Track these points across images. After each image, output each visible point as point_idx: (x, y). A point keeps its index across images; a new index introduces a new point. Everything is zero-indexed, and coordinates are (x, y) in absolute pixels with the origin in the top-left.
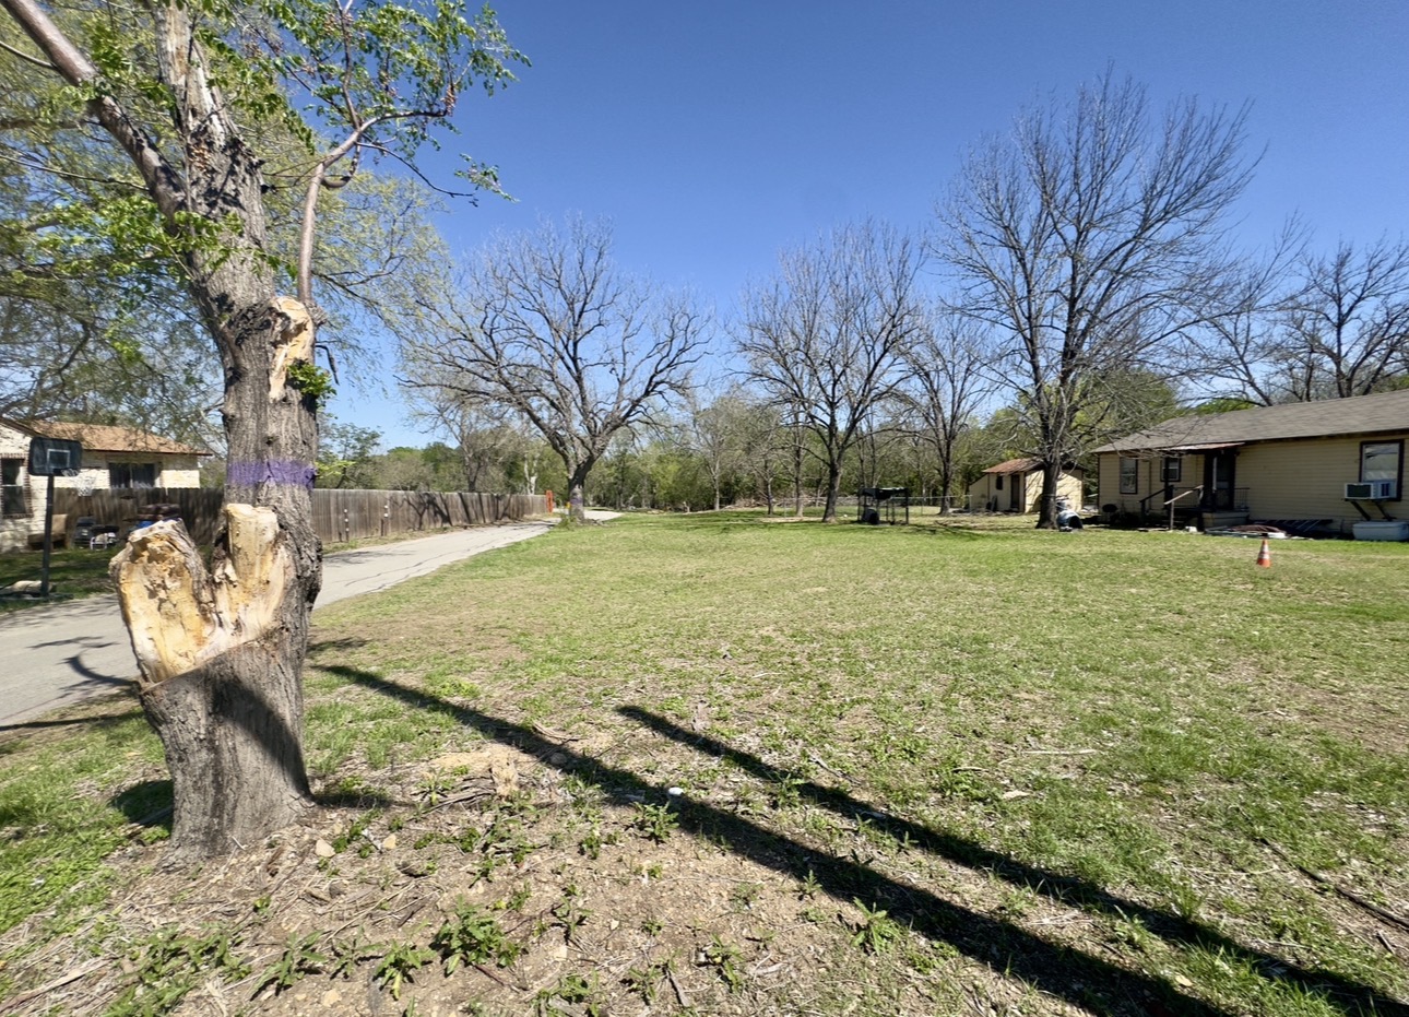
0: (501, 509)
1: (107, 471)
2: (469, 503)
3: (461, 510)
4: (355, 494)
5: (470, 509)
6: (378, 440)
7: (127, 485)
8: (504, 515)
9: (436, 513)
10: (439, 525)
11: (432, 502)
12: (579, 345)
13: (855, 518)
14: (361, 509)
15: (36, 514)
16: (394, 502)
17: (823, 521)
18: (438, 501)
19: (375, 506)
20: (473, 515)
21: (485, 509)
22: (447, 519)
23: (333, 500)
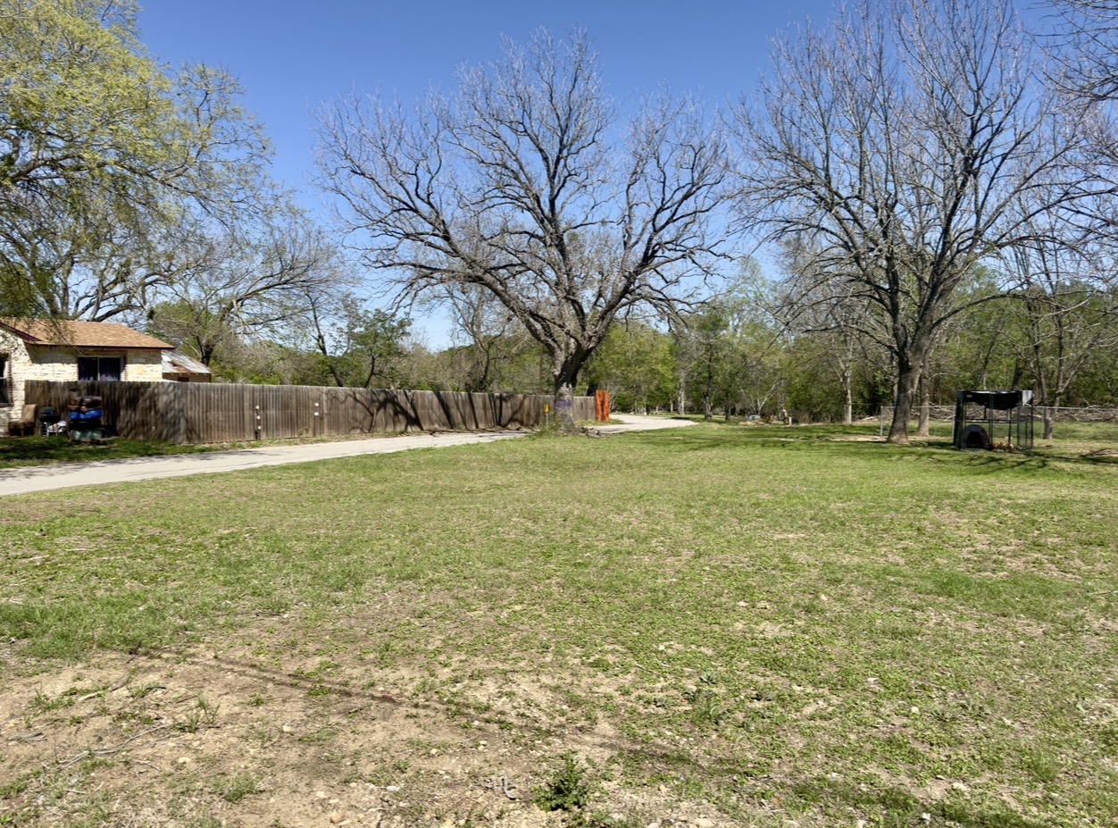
0: (507, 412)
1: (76, 365)
2: (451, 404)
3: (438, 412)
4: (277, 391)
5: (453, 411)
6: (408, 329)
7: (95, 379)
8: (512, 420)
9: (396, 413)
10: (400, 428)
11: (391, 400)
12: (558, 203)
13: (950, 439)
14: (285, 406)
15: (16, 403)
16: (334, 398)
17: (888, 441)
18: (401, 399)
19: (303, 404)
20: (457, 416)
21: (479, 412)
22: (415, 421)
23: (247, 396)
